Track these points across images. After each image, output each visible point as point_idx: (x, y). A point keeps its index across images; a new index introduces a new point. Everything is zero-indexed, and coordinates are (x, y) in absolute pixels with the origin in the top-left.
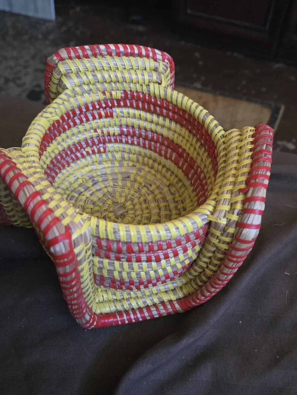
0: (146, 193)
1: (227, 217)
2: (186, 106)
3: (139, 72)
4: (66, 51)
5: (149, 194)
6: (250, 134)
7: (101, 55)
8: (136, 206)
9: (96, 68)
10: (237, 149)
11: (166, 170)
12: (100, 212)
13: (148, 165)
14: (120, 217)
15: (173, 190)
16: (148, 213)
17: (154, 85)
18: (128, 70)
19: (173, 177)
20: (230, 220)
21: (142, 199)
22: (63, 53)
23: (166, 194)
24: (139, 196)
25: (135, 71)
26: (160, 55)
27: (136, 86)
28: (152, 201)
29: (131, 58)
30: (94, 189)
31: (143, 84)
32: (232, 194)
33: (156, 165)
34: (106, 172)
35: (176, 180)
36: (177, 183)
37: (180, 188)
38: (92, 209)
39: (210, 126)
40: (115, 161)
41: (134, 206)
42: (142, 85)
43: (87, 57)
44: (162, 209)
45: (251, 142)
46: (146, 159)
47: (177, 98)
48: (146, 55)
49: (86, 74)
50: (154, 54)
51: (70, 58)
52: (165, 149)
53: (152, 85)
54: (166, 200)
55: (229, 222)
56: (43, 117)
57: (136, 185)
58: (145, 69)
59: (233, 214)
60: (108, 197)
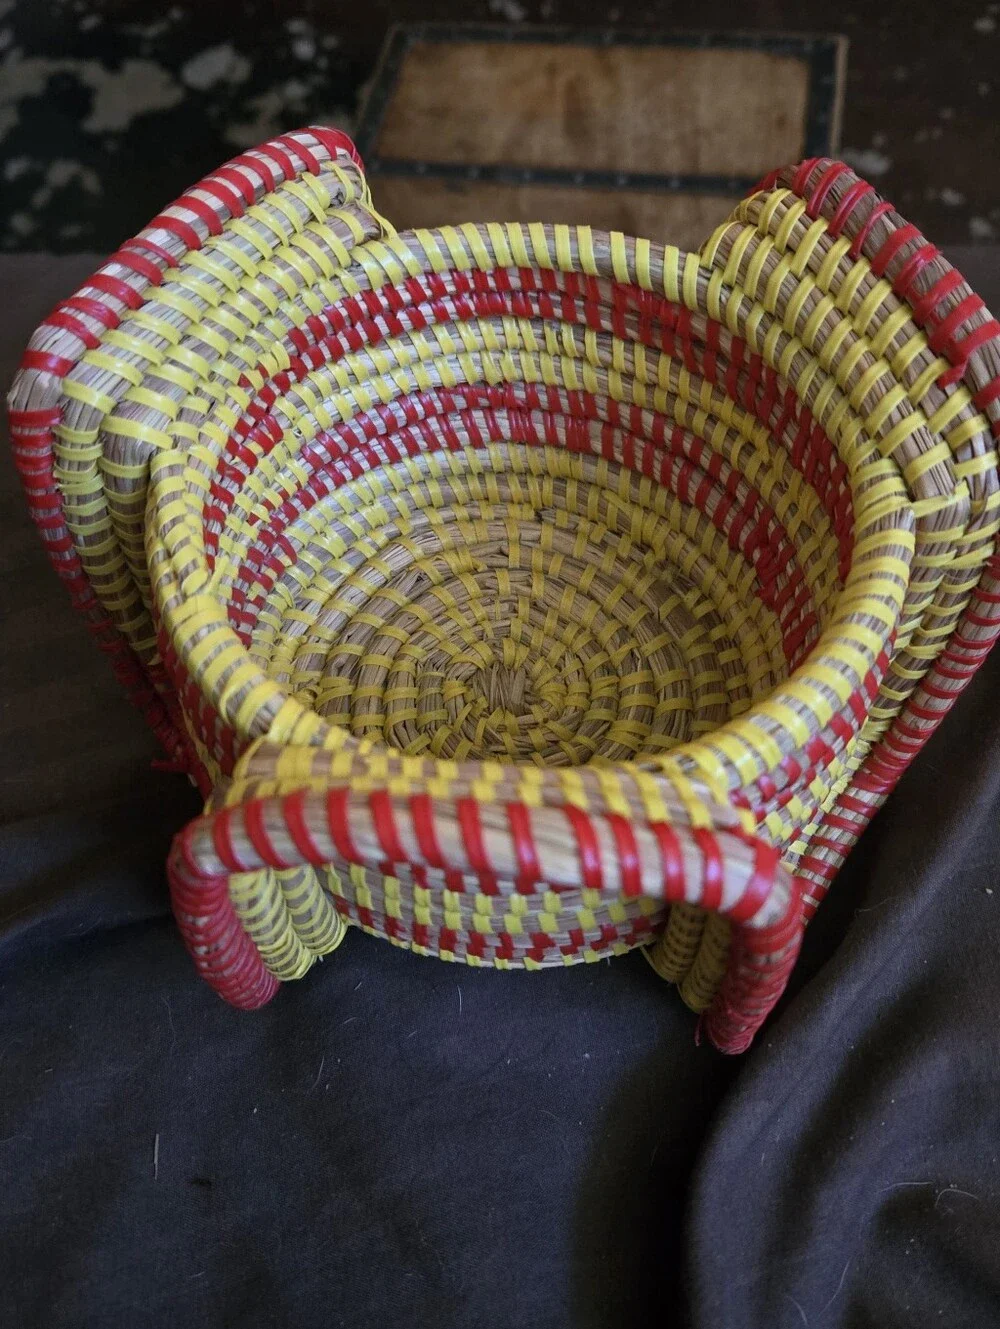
0: (515, 585)
1: (961, 476)
2: (511, 253)
3: (302, 241)
4: (63, 331)
5: (528, 581)
6: (795, 214)
7: (172, 263)
8: (532, 642)
9: (188, 318)
10: (799, 281)
11: (497, 479)
12: (460, 734)
13: (431, 505)
14: (530, 704)
15: (562, 519)
16: (579, 632)
17: (367, 251)
18: (271, 259)
19: (533, 485)
20: (976, 477)
21: (524, 608)
22: (58, 342)
23: (560, 544)
24: (506, 605)
25: (291, 245)
26: (316, 145)
27: (320, 292)
28: (553, 593)
29: (256, 211)
30: (371, 689)
31: (338, 272)
32: (920, 407)
33: (458, 488)
34: (344, 617)
35: (548, 486)
36: (559, 491)
37: (582, 500)
38: (428, 747)
39: (639, 266)
40: (333, 565)
41: (527, 644)
42: (336, 277)
43: (136, 302)
44: (599, 591)
45: (827, 233)
46: (415, 492)
47: (468, 247)
48: (284, 173)
49: (173, 362)
50: (302, 151)
51: (92, 343)
52: (461, 422)
53: (361, 256)
54: (575, 559)
55: (974, 484)
56: (193, 595)
57: (471, 585)
58: (313, 218)
59: (974, 455)
60: (433, 678)
